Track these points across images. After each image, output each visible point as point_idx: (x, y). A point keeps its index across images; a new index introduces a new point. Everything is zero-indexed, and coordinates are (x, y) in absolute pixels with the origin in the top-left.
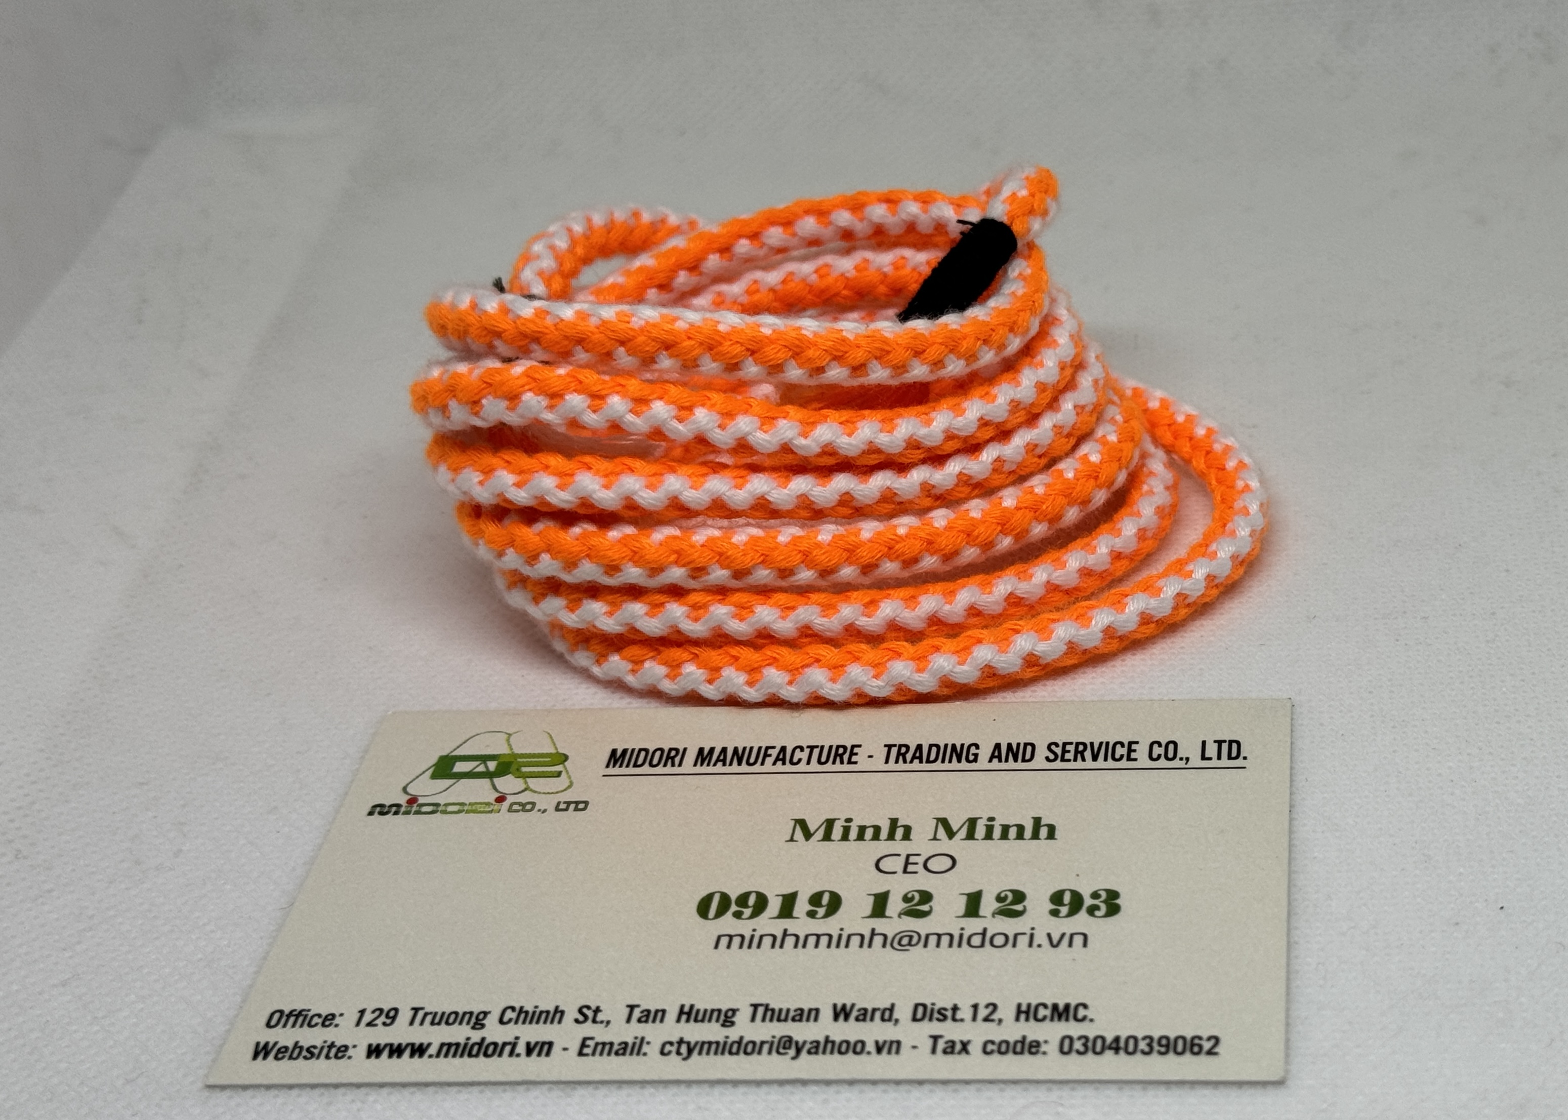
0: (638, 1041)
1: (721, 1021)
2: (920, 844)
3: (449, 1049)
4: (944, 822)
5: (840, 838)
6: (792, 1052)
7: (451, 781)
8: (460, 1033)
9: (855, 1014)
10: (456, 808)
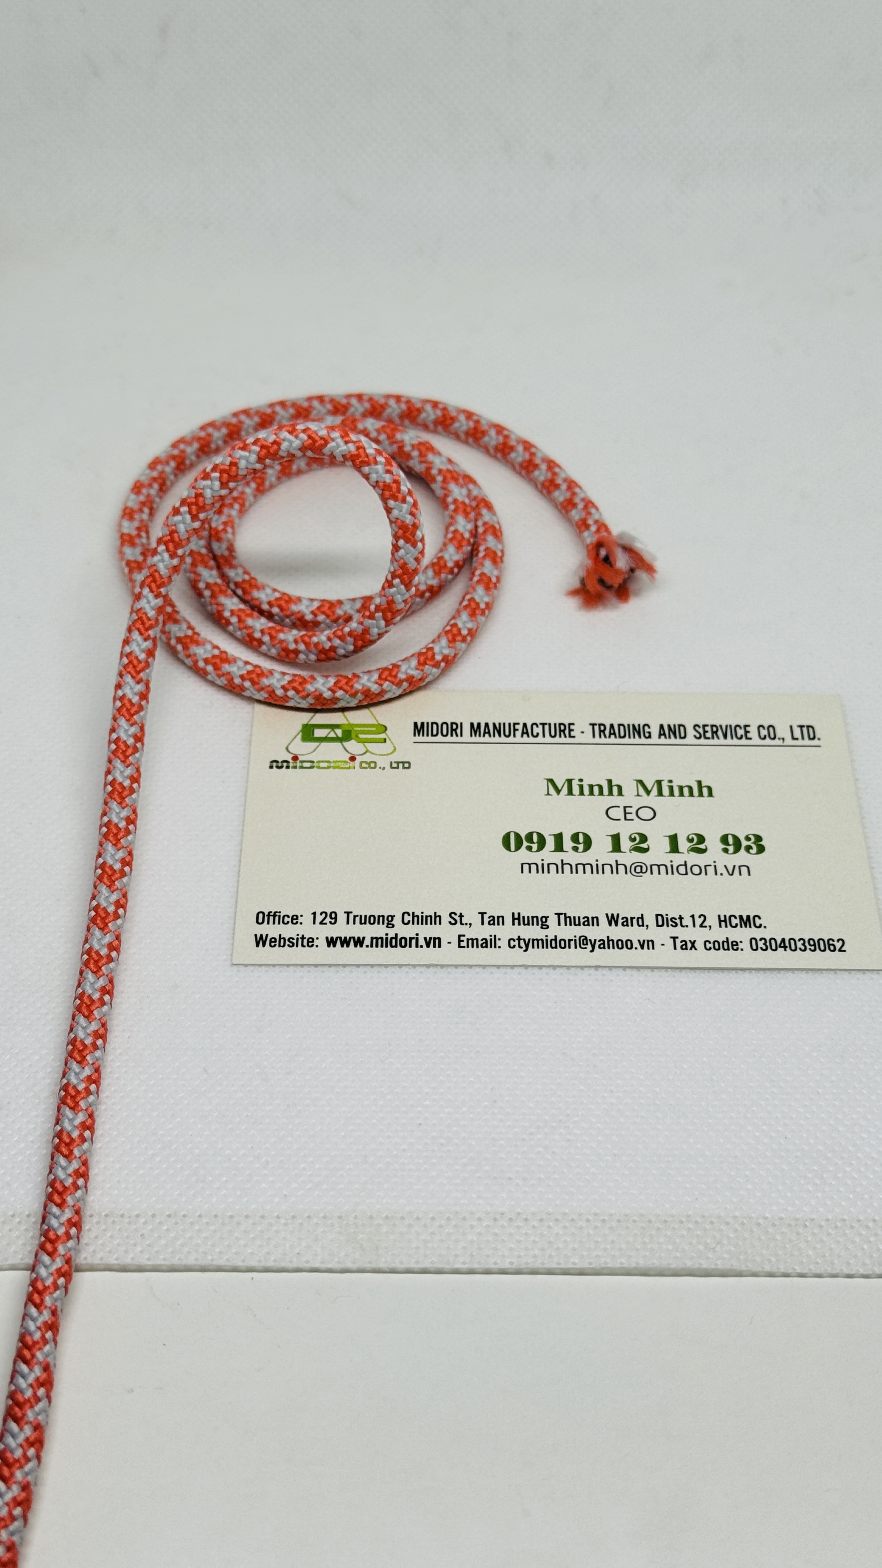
0: (493, 938)
1: (540, 926)
2: (630, 797)
3: (377, 942)
4: (641, 782)
5: (578, 793)
6: (589, 947)
7: (316, 744)
8: (380, 930)
9: (620, 921)
10: (325, 765)
